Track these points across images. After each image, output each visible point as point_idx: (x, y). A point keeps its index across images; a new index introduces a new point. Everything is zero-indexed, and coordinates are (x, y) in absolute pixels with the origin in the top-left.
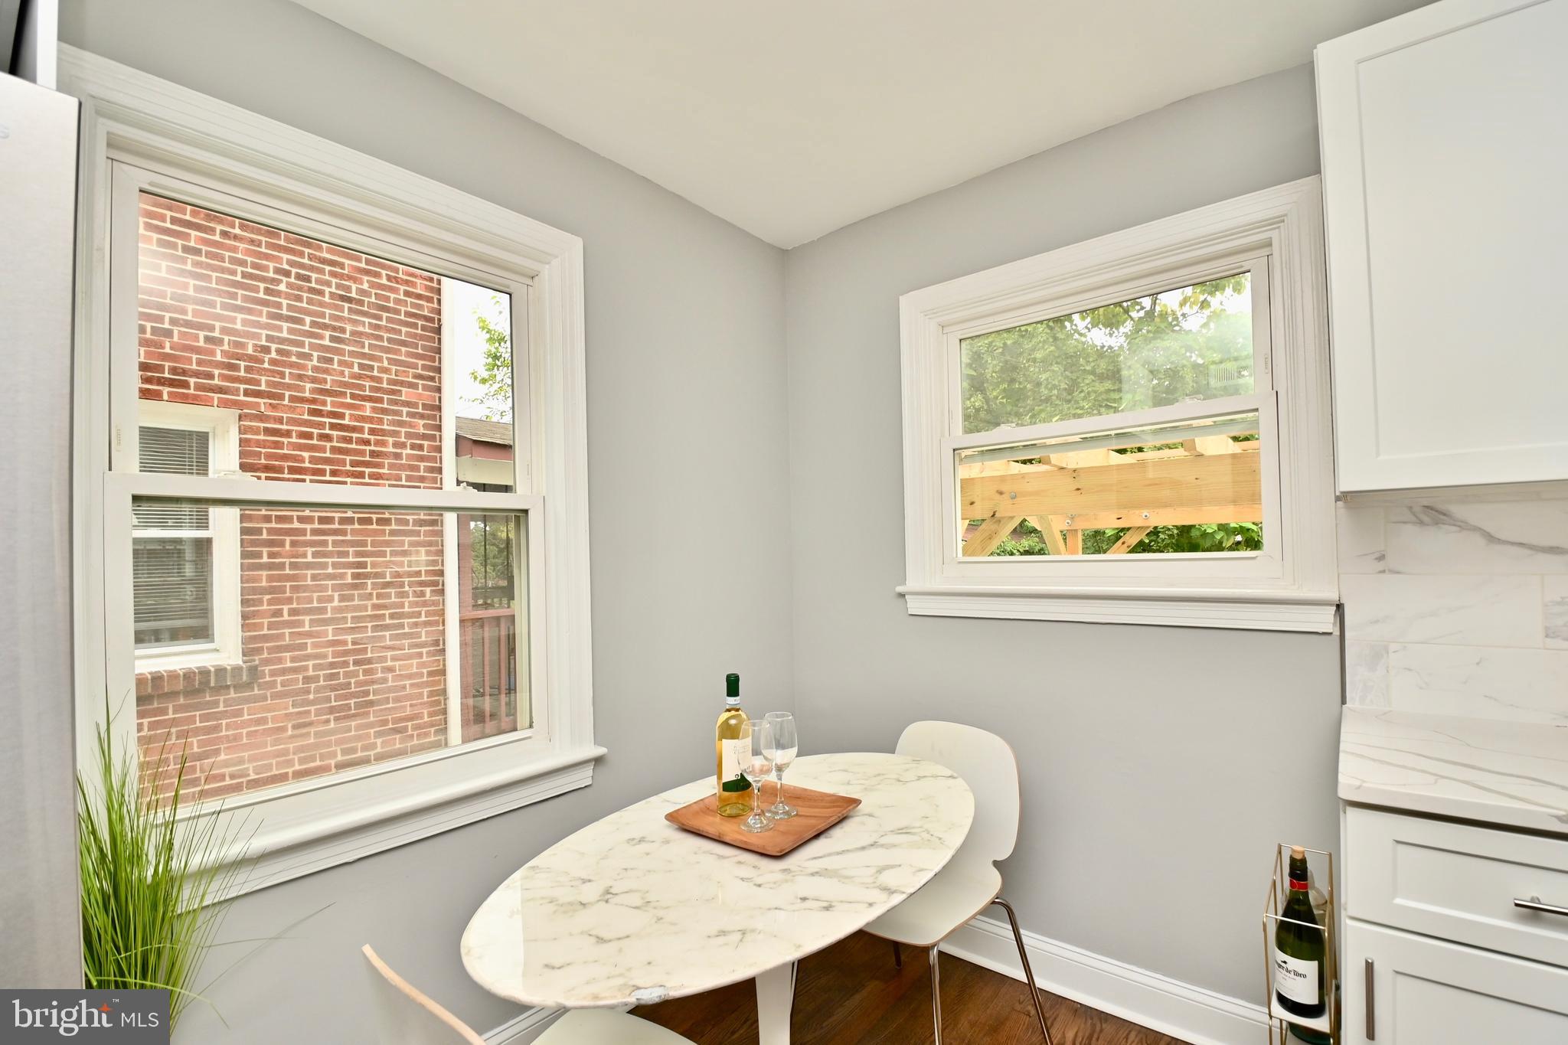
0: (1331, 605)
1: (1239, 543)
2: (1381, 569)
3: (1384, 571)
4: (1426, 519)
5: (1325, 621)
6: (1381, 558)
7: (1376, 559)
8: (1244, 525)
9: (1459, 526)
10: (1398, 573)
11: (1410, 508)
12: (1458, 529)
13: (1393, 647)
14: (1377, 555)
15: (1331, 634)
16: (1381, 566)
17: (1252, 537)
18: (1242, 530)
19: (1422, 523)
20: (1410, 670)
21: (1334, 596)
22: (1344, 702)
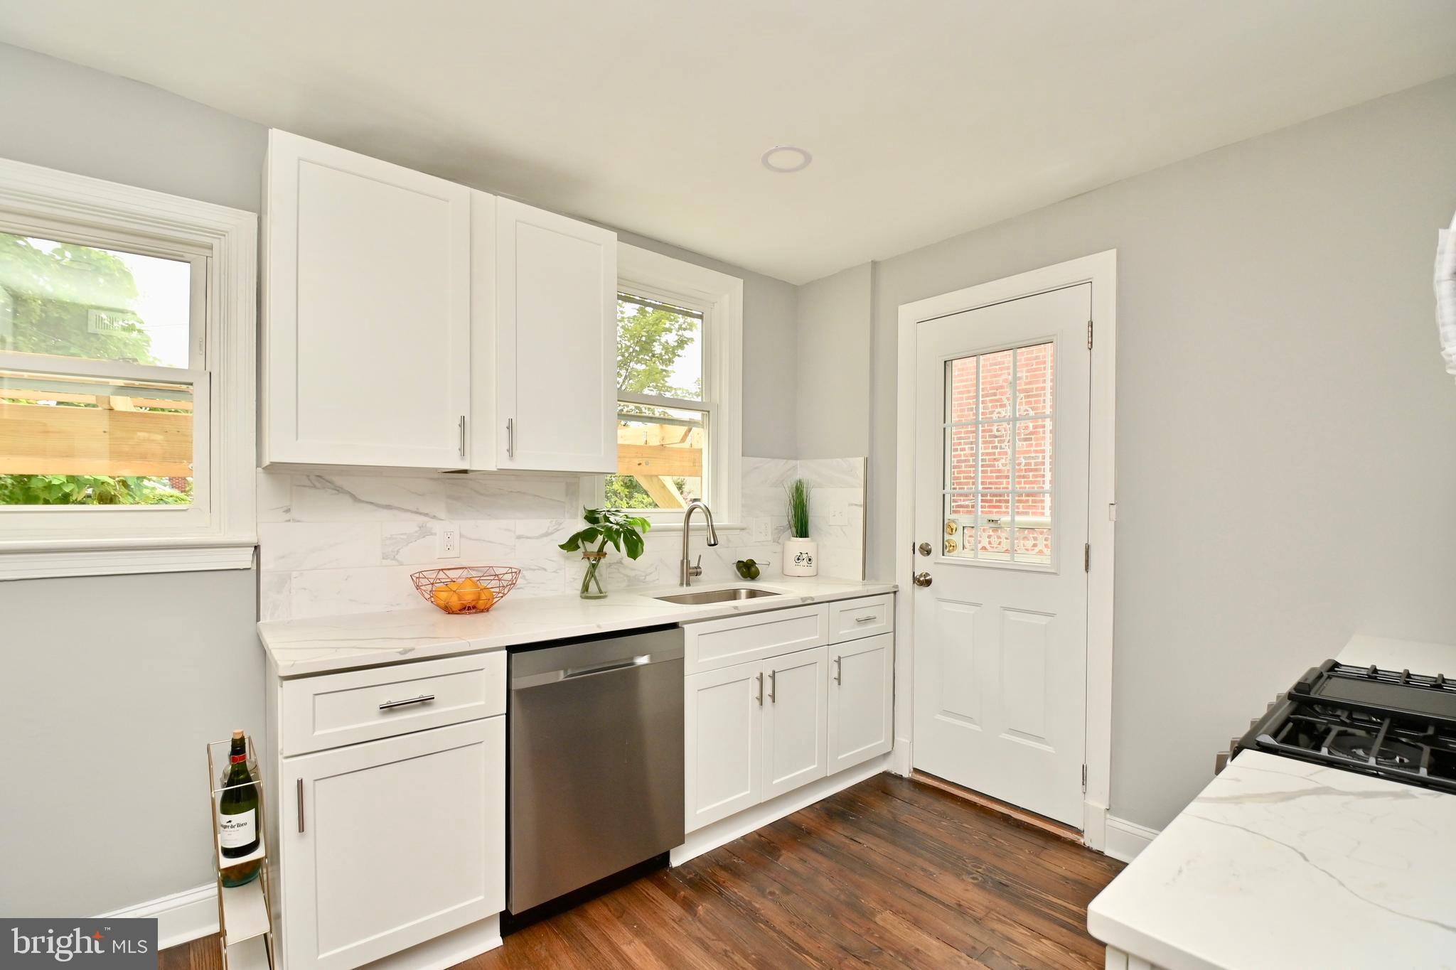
0: (251, 546)
1: (89, 496)
2: (288, 519)
3: (289, 521)
4: (318, 485)
5: (244, 558)
6: (288, 511)
7: (284, 512)
8: (98, 478)
9: (338, 491)
10: (299, 521)
11: (308, 476)
12: (337, 492)
13: (294, 574)
14: (285, 509)
15: (249, 569)
16: (287, 516)
17: (107, 490)
18: (96, 483)
19: (315, 487)
20: (305, 589)
21: (254, 540)
22: (258, 619)
